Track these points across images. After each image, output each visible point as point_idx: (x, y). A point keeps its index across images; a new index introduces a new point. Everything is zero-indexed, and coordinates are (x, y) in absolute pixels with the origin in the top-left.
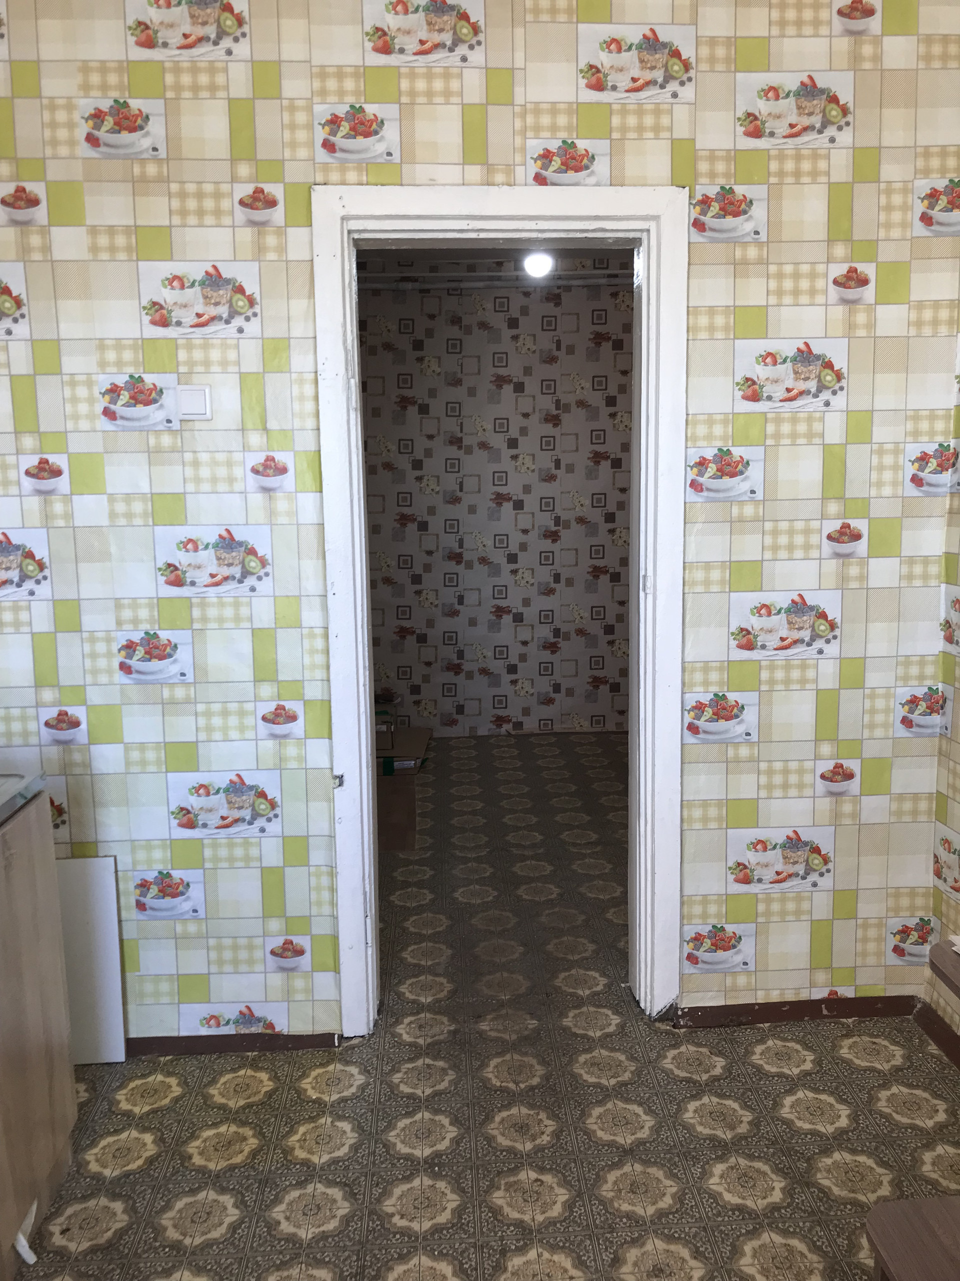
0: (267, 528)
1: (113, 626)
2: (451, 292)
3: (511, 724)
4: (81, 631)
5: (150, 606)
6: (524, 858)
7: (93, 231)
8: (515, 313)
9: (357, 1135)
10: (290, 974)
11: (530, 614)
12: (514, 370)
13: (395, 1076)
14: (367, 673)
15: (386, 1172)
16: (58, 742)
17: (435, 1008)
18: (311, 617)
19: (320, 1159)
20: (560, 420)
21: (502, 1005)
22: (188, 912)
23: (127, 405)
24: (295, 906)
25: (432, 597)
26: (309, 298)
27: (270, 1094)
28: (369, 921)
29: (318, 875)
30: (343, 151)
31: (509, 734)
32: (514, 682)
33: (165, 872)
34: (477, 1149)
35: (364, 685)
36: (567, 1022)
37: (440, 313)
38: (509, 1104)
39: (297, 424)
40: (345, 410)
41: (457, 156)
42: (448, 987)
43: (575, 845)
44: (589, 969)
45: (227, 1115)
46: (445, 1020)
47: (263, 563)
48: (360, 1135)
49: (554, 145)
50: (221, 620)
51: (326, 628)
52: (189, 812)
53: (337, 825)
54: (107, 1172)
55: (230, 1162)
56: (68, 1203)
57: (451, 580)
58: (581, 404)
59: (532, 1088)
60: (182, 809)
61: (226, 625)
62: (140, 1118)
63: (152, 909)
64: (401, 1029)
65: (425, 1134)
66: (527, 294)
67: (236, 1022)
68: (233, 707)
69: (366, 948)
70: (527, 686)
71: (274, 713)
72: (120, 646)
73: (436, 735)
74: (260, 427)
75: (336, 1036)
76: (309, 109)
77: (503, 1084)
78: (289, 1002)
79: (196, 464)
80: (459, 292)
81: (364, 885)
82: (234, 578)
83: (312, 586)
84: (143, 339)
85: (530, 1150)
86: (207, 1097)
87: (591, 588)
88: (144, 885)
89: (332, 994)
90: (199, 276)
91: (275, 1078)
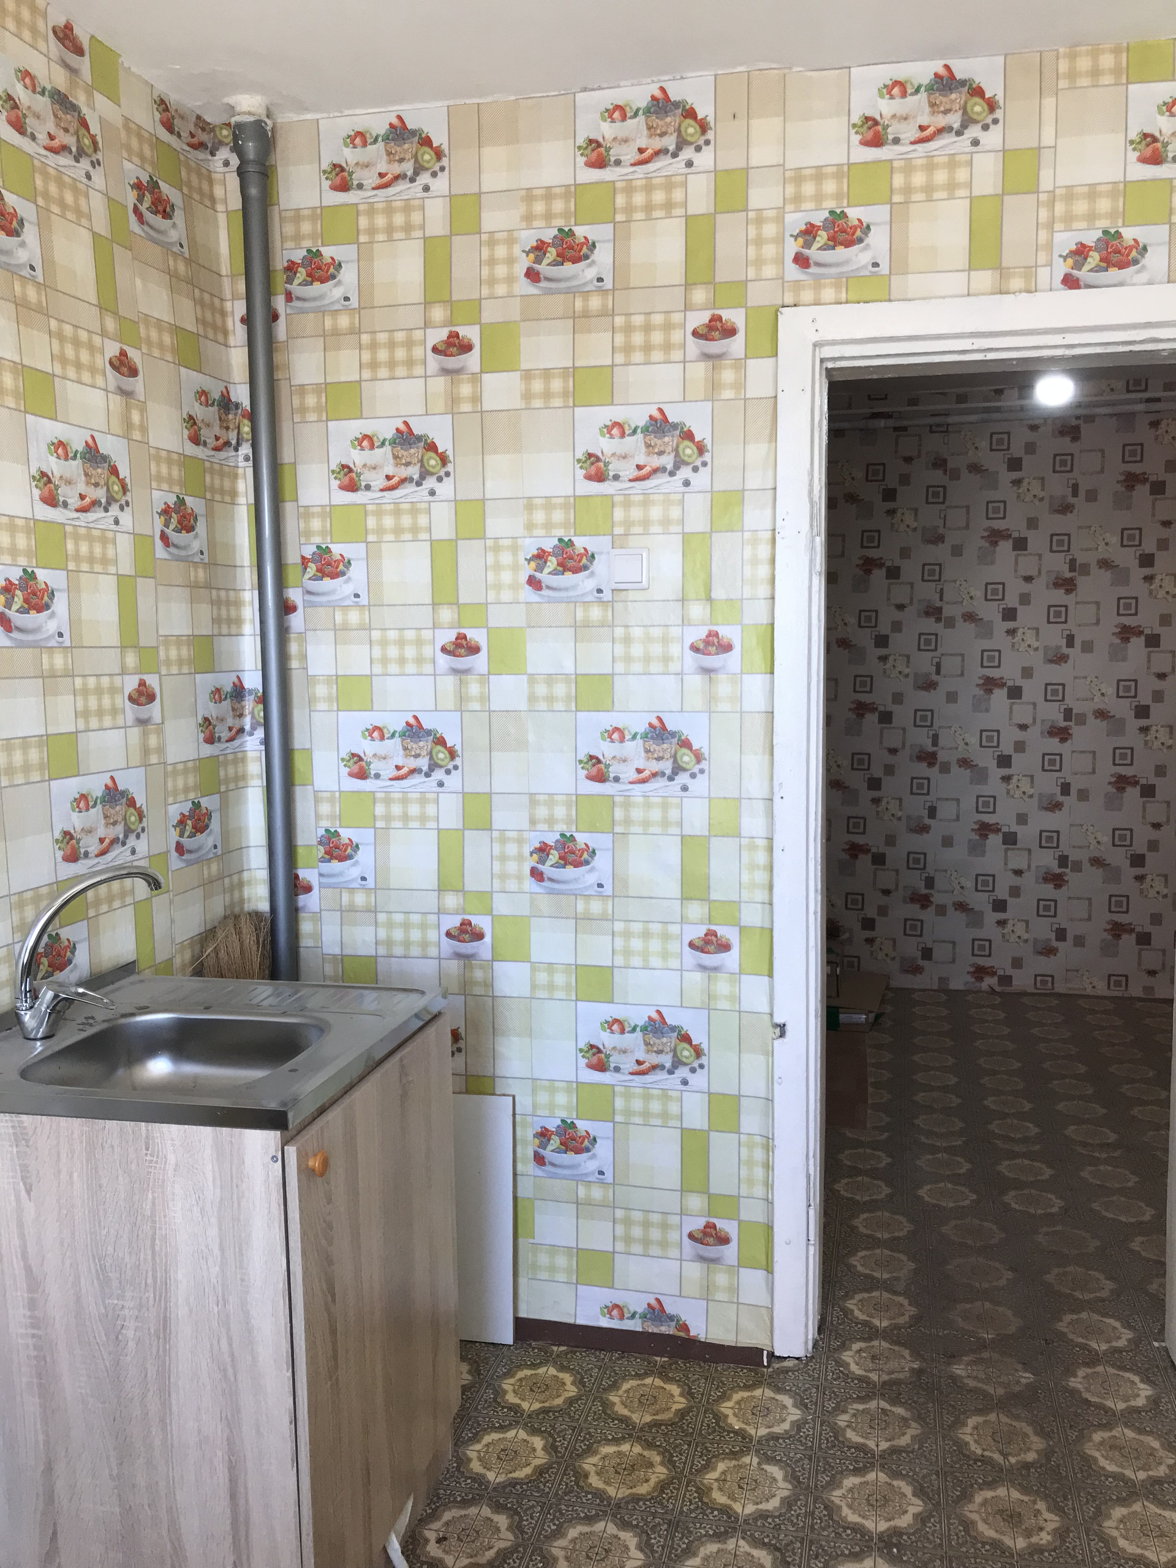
0: (705, 716)
1: (526, 825)
2: (934, 429)
3: (996, 978)
4: (491, 829)
5: (568, 805)
6: (1012, 1155)
7: (528, 375)
8: (1017, 450)
9: (790, 1487)
10: (711, 1266)
11: (1027, 834)
12: (1015, 523)
13: (840, 1418)
14: (819, 898)
15: (828, 1542)
16: (459, 956)
17: (892, 1335)
18: (753, 824)
19: (745, 1509)
20: (1075, 585)
21: (983, 1345)
22: (592, 1173)
23: (554, 573)
24: (721, 1181)
25: (893, 806)
26: (770, 441)
27: (682, 1414)
28: (812, 1212)
29: (751, 1146)
30: (818, 264)
31: (993, 991)
32: (1002, 923)
33: (569, 1121)
34: (950, 1535)
35: (815, 913)
36: (1076, 1382)
37: (919, 456)
38: (994, 1481)
39: (747, 592)
40: (807, 575)
41: (962, 261)
42: (912, 1311)
43: (1084, 1144)
44: (1106, 1315)
45: (629, 1431)
46: (906, 1353)
47: (699, 757)
48: (795, 1487)
49: (1091, 237)
50: (646, 823)
51: (770, 839)
52: (599, 1051)
53: (776, 1085)
54: (491, 1476)
55: (634, 1490)
56: (447, 1506)
57: (919, 786)
58: (1105, 564)
59: (1027, 1466)
60: (592, 1046)
61: (652, 830)
62: (530, 1416)
63: (553, 1165)
64: (847, 1356)
65: (881, 1501)
66: (1034, 428)
67: (644, 1317)
68: (655, 928)
69: (808, 1245)
70: (1020, 929)
71: (703, 940)
72: (532, 849)
73: (894, 984)
74: (703, 597)
75: (765, 1353)
76: (780, 219)
77: (986, 1453)
78: (708, 1300)
79: (627, 640)
80: (944, 429)
81: (808, 1165)
82: (663, 774)
83: (755, 787)
84: (575, 496)
85: (1023, 1549)
86: (607, 1405)
87: (1112, 804)
88: (544, 1135)
89: (763, 1300)
90: (642, 421)
91: (688, 1394)
